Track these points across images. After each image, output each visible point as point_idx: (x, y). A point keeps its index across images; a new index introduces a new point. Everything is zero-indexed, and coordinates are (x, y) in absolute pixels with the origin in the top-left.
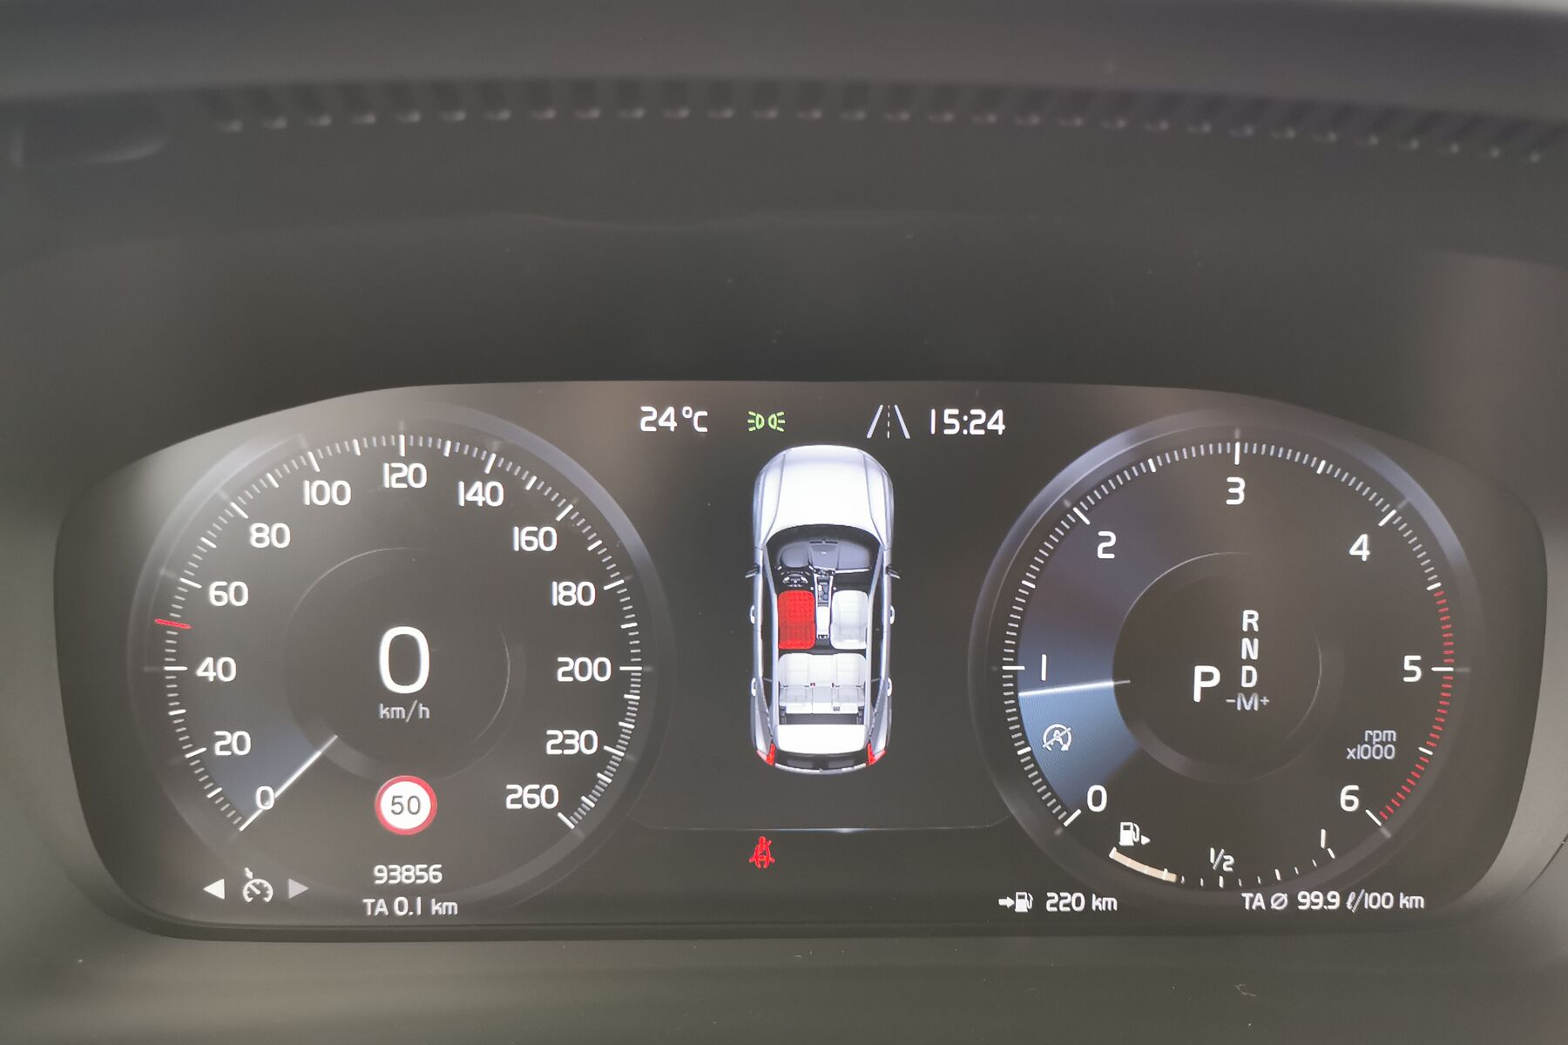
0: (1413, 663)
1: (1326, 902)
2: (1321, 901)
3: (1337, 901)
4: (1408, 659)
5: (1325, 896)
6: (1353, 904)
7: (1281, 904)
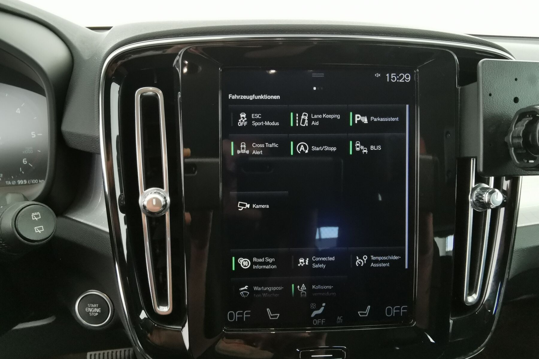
0: (33, 134)
1: (24, 182)
2: (23, 182)
3: (26, 182)
4: (32, 133)
5: (23, 181)
6: (29, 182)
7: (14, 183)
